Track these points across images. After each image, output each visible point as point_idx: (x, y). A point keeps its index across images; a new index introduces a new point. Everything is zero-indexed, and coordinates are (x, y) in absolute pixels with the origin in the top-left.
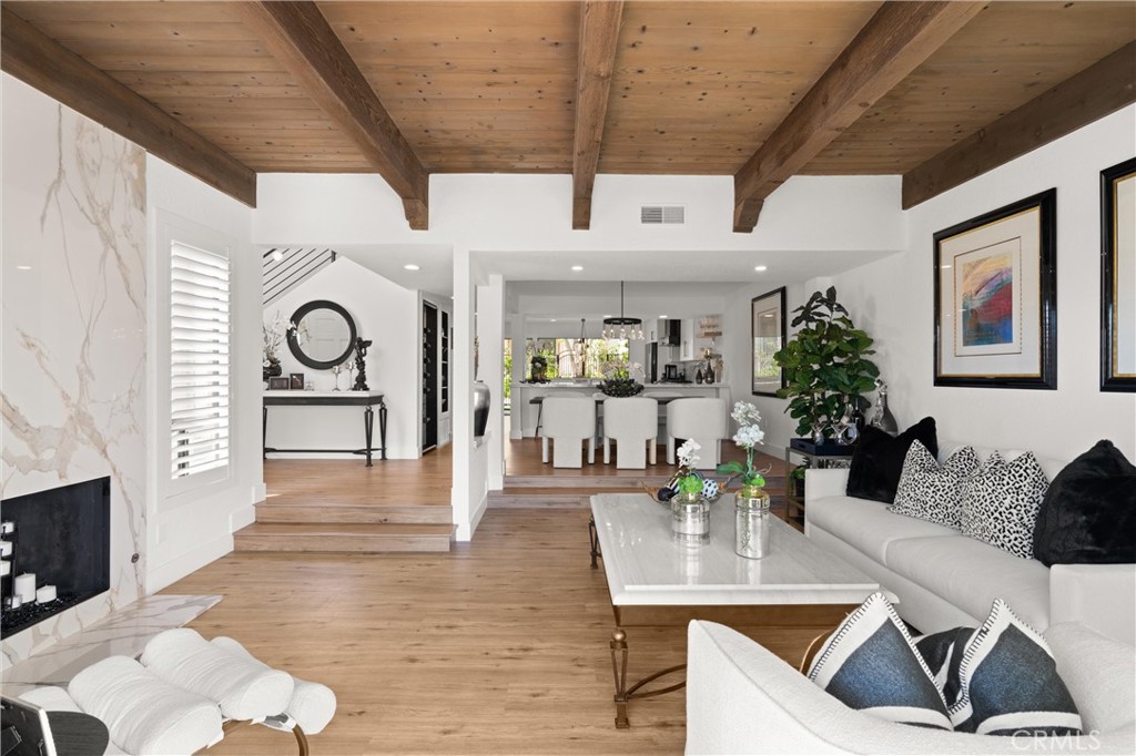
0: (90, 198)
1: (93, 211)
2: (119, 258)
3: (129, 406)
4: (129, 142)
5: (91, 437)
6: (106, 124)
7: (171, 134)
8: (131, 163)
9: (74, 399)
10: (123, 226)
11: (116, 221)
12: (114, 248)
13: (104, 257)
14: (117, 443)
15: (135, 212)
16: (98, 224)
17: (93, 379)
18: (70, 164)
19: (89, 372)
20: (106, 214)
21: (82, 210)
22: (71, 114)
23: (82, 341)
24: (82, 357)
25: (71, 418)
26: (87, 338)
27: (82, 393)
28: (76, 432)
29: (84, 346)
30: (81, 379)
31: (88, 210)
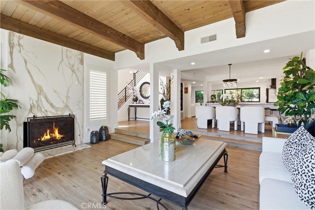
0: (69, 64)
1: (70, 66)
2: (76, 75)
3: (78, 104)
4: (79, 51)
5: (69, 110)
6: (73, 49)
7: (90, 48)
8: (79, 56)
9: (65, 102)
10: (77, 68)
11: (75, 68)
12: (75, 73)
13: (72, 75)
14: (75, 111)
15: (80, 66)
16: (71, 68)
17: (70, 98)
18: (65, 58)
19: (68, 97)
20: (73, 66)
21: (67, 66)
22: (65, 48)
23: (67, 91)
24: (67, 94)
25: (64, 106)
26: (68, 91)
27: (67, 101)
28: (66, 108)
29: (67, 92)
30: (67, 98)
31: (69, 66)
